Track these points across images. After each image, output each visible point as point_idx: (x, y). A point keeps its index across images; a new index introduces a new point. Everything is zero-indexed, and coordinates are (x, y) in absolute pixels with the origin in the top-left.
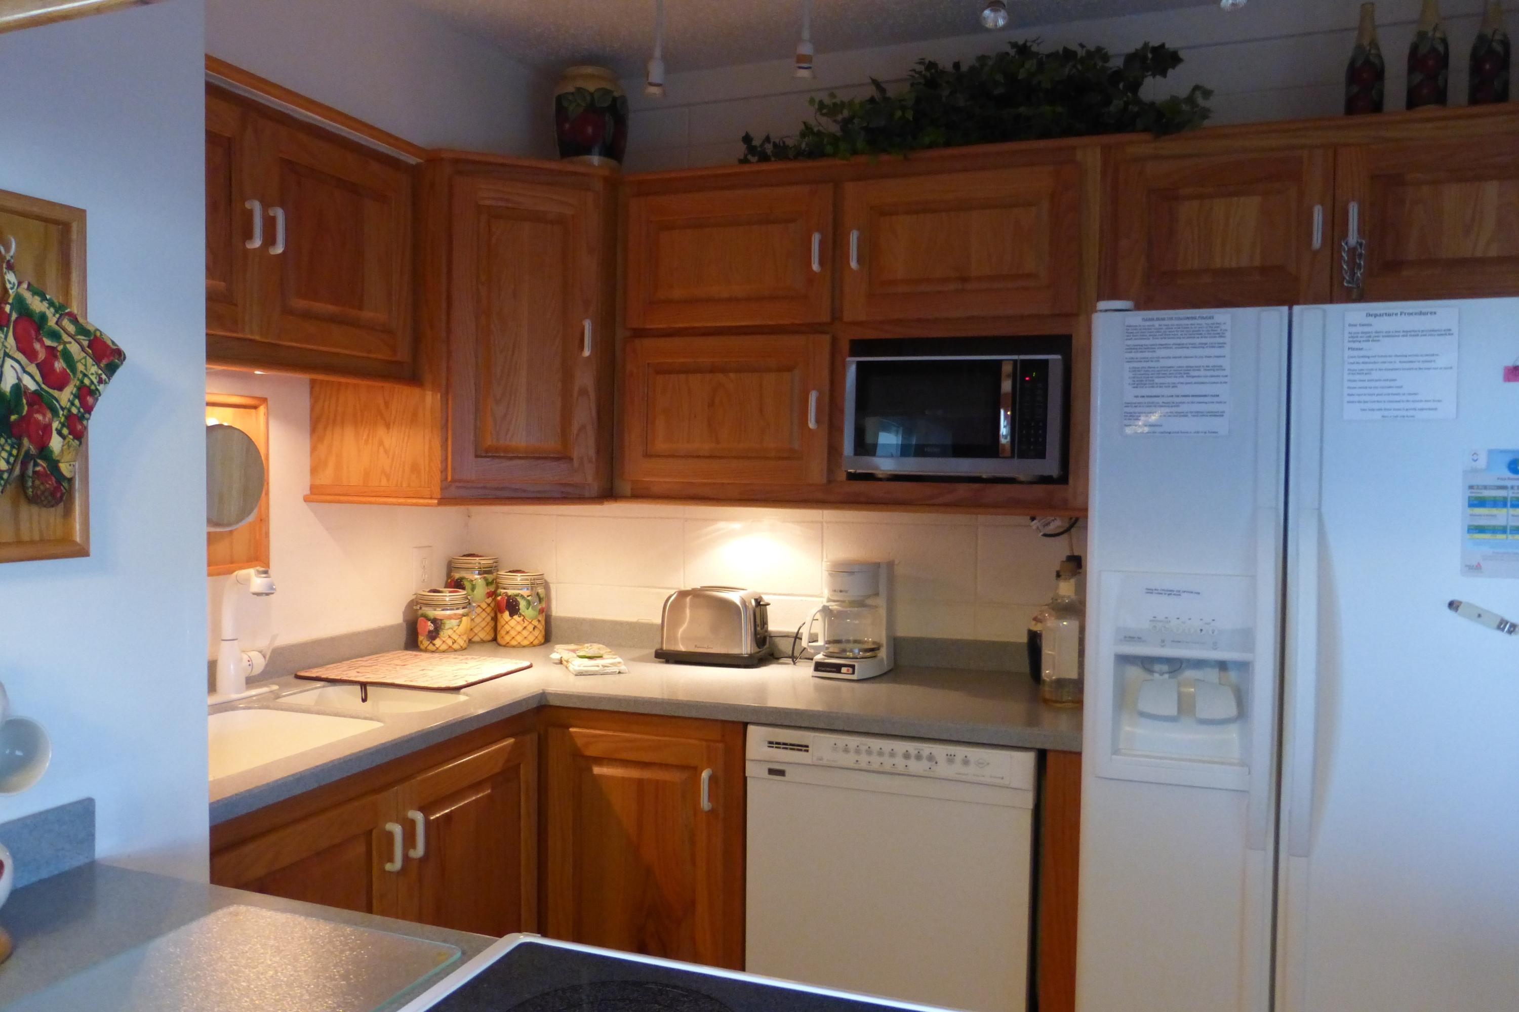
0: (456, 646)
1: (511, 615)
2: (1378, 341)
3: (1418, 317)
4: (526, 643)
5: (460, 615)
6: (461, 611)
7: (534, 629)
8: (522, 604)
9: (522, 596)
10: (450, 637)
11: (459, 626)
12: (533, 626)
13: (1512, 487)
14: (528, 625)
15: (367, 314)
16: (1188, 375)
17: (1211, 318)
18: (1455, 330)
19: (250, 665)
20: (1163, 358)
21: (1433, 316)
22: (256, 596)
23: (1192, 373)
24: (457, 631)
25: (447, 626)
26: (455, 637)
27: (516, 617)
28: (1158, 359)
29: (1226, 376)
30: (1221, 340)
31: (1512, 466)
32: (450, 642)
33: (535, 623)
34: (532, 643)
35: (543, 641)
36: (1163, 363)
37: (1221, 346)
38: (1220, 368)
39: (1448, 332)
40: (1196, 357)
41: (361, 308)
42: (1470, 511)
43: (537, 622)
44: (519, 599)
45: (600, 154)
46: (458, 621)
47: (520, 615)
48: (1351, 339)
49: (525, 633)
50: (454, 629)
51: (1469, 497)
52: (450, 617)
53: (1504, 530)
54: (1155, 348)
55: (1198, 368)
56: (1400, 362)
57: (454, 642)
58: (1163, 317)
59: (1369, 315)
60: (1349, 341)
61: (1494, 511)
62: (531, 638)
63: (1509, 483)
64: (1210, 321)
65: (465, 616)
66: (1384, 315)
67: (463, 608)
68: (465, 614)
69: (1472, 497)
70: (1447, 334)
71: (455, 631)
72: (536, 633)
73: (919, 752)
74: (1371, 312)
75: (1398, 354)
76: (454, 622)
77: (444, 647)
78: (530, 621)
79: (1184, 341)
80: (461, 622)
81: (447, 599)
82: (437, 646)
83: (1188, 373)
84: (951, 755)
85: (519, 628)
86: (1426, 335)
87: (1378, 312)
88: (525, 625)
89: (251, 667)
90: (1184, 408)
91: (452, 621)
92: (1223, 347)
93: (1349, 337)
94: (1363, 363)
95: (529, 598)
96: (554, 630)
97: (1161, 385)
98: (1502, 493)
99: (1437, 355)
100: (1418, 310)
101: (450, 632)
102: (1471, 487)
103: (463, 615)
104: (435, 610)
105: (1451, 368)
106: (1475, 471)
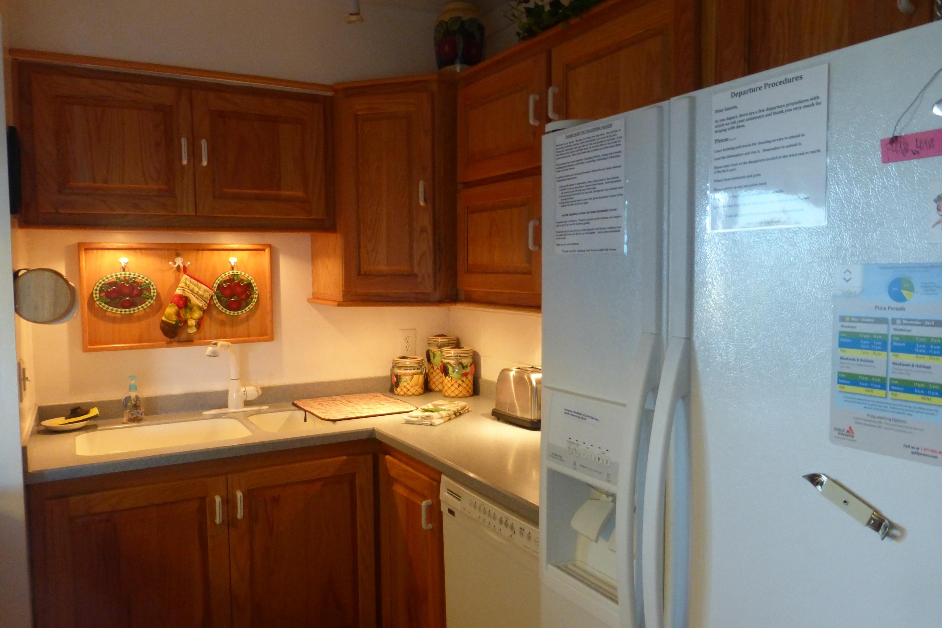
0: (409, 393)
1: (445, 376)
2: (743, 126)
3: (783, 85)
4: (453, 395)
5: (412, 373)
6: (413, 371)
7: (459, 386)
8: (450, 370)
9: (451, 365)
10: (405, 387)
11: (411, 380)
12: (458, 384)
13: (894, 321)
14: (455, 383)
15: (284, 193)
16: (595, 190)
17: (610, 126)
18: (823, 98)
19: (244, 394)
20: (578, 174)
21: (800, 81)
22: (209, 357)
23: (598, 187)
24: (409, 384)
25: (403, 380)
26: (408, 387)
27: (447, 377)
28: (574, 176)
29: (622, 188)
30: (617, 149)
31: (895, 289)
32: (405, 390)
33: (460, 382)
34: (457, 395)
35: (472, 393)
36: (581, 178)
37: (617, 155)
38: (616, 179)
39: (814, 102)
40: (600, 170)
41: (279, 188)
42: (841, 352)
43: (462, 382)
44: (448, 366)
45: (461, 63)
46: (410, 377)
47: (449, 377)
48: (717, 129)
49: (453, 388)
50: (408, 382)
51: (841, 332)
52: (405, 375)
53: (881, 384)
54: (573, 165)
55: (600, 182)
56: (764, 150)
57: (408, 390)
58: (577, 132)
59: (734, 95)
60: (716, 132)
61: (870, 355)
62: (457, 392)
63: (889, 314)
64: (609, 130)
65: (415, 374)
66: (749, 92)
67: (418, 369)
68: (416, 373)
69: (844, 332)
70: (815, 104)
71: (408, 384)
72: (461, 389)
73: (507, 521)
74: (736, 91)
75: (761, 141)
76: (408, 378)
77: (402, 393)
78: (456, 381)
79: (591, 154)
80: (412, 378)
81: (408, 363)
82: (399, 392)
83: (595, 188)
84: (522, 529)
85: (449, 385)
86: (790, 110)
87: (742, 89)
88: (452, 383)
89: (245, 395)
90: (594, 224)
91: (406, 377)
92: (619, 156)
93: (716, 127)
94: (729, 157)
95: (454, 366)
96: (481, 388)
97: (579, 202)
98: (880, 329)
99: (803, 135)
100: (782, 78)
101: (405, 384)
102: (842, 319)
103: (414, 374)
104: (400, 370)
105: (819, 151)
106: (848, 295)
